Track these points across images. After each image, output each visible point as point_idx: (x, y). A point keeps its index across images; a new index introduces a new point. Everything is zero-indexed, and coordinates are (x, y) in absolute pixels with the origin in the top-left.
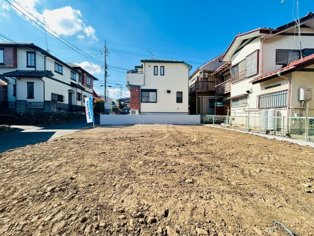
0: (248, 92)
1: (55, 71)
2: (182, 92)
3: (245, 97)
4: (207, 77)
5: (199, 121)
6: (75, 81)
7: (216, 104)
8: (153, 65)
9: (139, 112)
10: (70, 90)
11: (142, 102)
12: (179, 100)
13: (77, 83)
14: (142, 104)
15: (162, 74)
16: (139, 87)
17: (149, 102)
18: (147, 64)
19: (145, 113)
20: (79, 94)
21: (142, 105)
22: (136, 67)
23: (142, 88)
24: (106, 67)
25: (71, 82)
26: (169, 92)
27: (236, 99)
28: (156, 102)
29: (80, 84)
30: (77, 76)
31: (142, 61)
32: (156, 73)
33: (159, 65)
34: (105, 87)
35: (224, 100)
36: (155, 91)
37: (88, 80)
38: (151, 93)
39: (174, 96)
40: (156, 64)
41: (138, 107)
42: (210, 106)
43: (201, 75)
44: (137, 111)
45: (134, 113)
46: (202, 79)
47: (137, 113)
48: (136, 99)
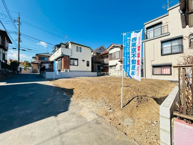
0: (117, 64)
2: (89, 61)
3: (115, 66)
4: (96, 55)
5: (96, 75)
8: (76, 46)
12: (88, 65)
14: (70, 66)
15: (80, 51)
16: (69, 56)
17: (74, 65)
18: (73, 45)
22: (61, 43)
23: (71, 57)
24: (19, 35)
26: (84, 61)
27: (111, 66)
34: (19, 50)
35: (104, 66)
36: (77, 59)
37: (7, 43)
38: (75, 61)
39: (85, 63)
40: (78, 46)
41: (68, 68)
42: (98, 69)
43: (94, 54)
44: (68, 70)
45: (66, 71)
46: (94, 56)
47: (68, 71)
48: (67, 63)
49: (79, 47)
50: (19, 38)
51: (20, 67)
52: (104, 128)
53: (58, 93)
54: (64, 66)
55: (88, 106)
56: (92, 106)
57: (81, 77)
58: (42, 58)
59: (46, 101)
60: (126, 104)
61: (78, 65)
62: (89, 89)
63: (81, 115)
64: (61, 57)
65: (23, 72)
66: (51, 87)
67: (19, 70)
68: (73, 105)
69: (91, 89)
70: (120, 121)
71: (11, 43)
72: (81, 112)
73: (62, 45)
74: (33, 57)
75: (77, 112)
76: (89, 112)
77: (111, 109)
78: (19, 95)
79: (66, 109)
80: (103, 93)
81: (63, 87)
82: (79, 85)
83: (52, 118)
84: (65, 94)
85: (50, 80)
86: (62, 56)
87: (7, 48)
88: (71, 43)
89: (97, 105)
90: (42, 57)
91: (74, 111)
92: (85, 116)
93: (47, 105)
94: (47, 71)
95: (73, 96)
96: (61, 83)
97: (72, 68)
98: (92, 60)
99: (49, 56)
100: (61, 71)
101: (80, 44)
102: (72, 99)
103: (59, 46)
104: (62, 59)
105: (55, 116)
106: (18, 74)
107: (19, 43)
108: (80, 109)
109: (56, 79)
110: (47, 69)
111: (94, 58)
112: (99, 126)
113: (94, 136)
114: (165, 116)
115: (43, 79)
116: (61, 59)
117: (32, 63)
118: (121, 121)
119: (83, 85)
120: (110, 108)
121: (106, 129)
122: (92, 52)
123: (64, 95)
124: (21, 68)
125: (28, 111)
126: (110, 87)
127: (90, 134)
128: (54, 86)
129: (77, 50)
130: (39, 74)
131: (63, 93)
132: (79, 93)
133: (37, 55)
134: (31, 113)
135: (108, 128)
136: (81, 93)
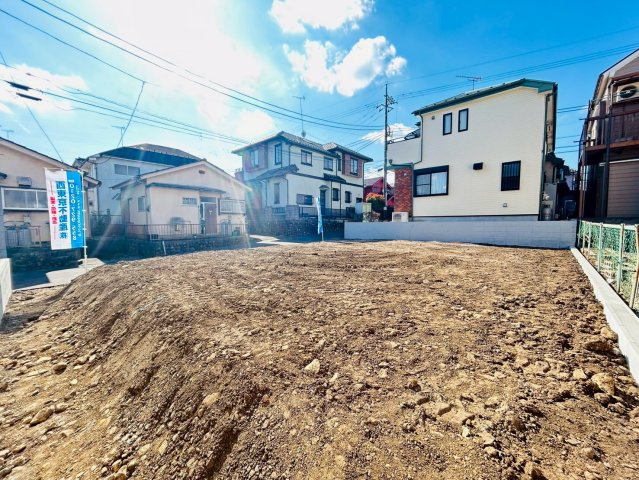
1: (302, 163)
2: (519, 162)
6: (332, 170)
8: (439, 114)
9: (411, 216)
10: (322, 186)
11: (416, 195)
13: (333, 173)
15: (463, 127)
16: (409, 166)
17: (431, 195)
18: (427, 116)
19: (422, 218)
20: (336, 191)
21: (417, 201)
23: (417, 167)
25: (325, 175)
26: (478, 167)
28: (447, 194)
29: (340, 174)
30: (335, 164)
31: (416, 113)
32: (447, 131)
33: (455, 110)
36: (445, 169)
37: (353, 166)
38: (435, 176)
39: (492, 176)
40: (448, 110)
44: (405, 215)
47: (405, 219)
48: (404, 191)
49: (457, 109)
54: (397, 201)
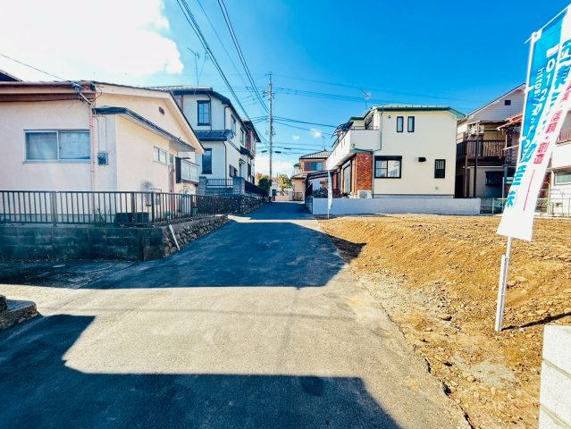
2: (444, 161)
4: (482, 132)
5: (478, 209)
6: (243, 144)
7: (506, 180)
8: (395, 115)
9: (372, 194)
10: (240, 159)
11: (375, 177)
12: (440, 173)
13: (244, 147)
14: (376, 180)
15: (410, 129)
16: (371, 152)
17: (387, 177)
18: (386, 114)
19: (379, 196)
20: (249, 166)
21: (377, 182)
22: (352, 119)
23: (377, 154)
24: (272, 121)
25: (241, 147)
26: (422, 160)
30: (244, 137)
33: (406, 115)
34: (271, 153)
36: (399, 158)
38: (391, 163)
39: (430, 167)
40: (401, 114)
41: (370, 186)
42: (488, 185)
43: (473, 130)
44: (369, 193)
45: (363, 196)
46: (473, 136)
47: (369, 196)
48: (366, 173)
49: (406, 116)
50: (271, 128)
51: (272, 188)
52: (388, 351)
53: (324, 249)
54: (358, 180)
55: (379, 293)
56: (389, 294)
57: (410, 215)
58: (311, 165)
59: (293, 259)
60: (526, 323)
61: (400, 177)
62: (406, 250)
63: (347, 306)
64: (351, 158)
65: (279, 199)
66: (316, 233)
67: (271, 195)
68: (341, 280)
69: (413, 251)
70: (456, 359)
71: (259, 141)
72: (352, 299)
73: (356, 123)
74: (296, 166)
75: (341, 296)
76: (372, 304)
77: (449, 319)
78: (259, 242)
79: (322, 283)
80: (448, 270)
81: (341, 237)
82: (383, 235)
83: (291, 290)
84: (337, 253)
85: (321, 217)
86: (352, 154)
87: (254, 152)
88: (379, 110)
89: (406, 296)
90: (312, 162)
91: (336, 291)
92: (356, 310)
93: (293, 267)
94: (315, 197)
95: (354, 262)
96: (340, 228)
97: (380, 186)
98: (458, 155)
99: (326, 159)
100: (350, 197)
101: (410, 106)
102: (346, 267)
103: (347, 127)
104: (353, 162)
105: (295, 288)
106: (270, 202)
107: (271, 139)
108: (352, 292)
109: (332, 217)
110: (316, 192)
111: (469, 145)
112: (376, 340)
113: (350, 350)
114: (559, 366)
115: (306, 215)
116: (351, 165)
117: (295, 178)
118: (461, 360)
119: (394, 238)
120: (446, 316)
121: (391, 353)
122: (460, 123)
123: (333, 256)
124: (274, 191)
125: (262, 270)
126: (483, 253)
127: (343, 343)
128: (322, 231)
129: (400, 129)
130: (303, 203)
131: (335, 250)
132: (374, 257)
133: (302, 158)
134: (264, 274)
135: (401, 354)
136: (379, 258)
